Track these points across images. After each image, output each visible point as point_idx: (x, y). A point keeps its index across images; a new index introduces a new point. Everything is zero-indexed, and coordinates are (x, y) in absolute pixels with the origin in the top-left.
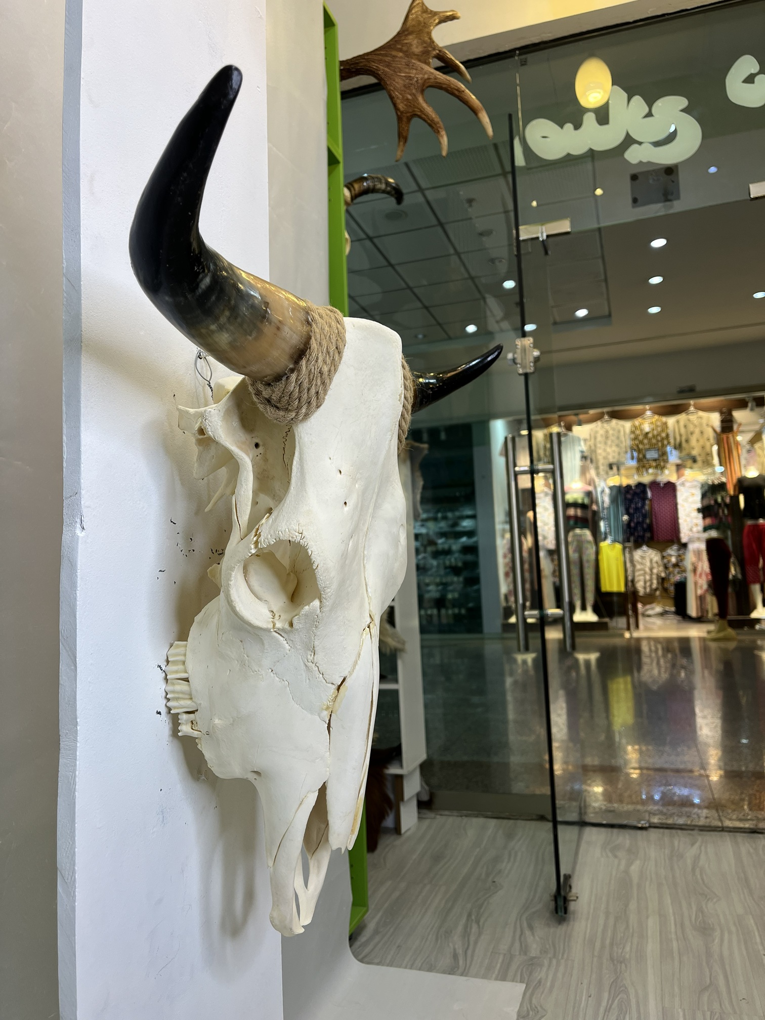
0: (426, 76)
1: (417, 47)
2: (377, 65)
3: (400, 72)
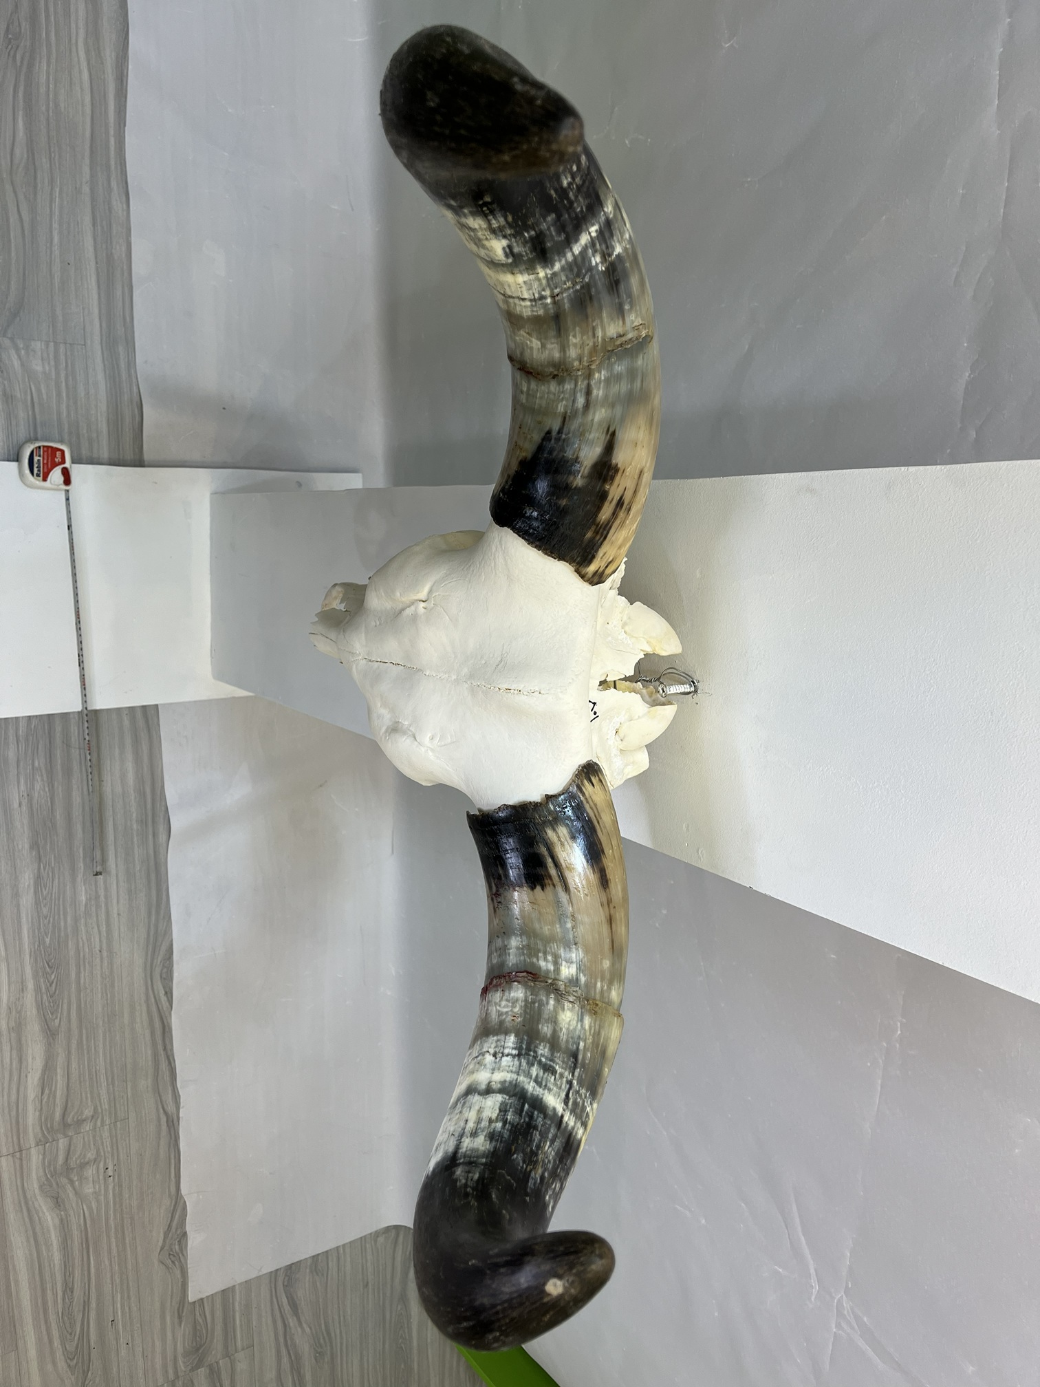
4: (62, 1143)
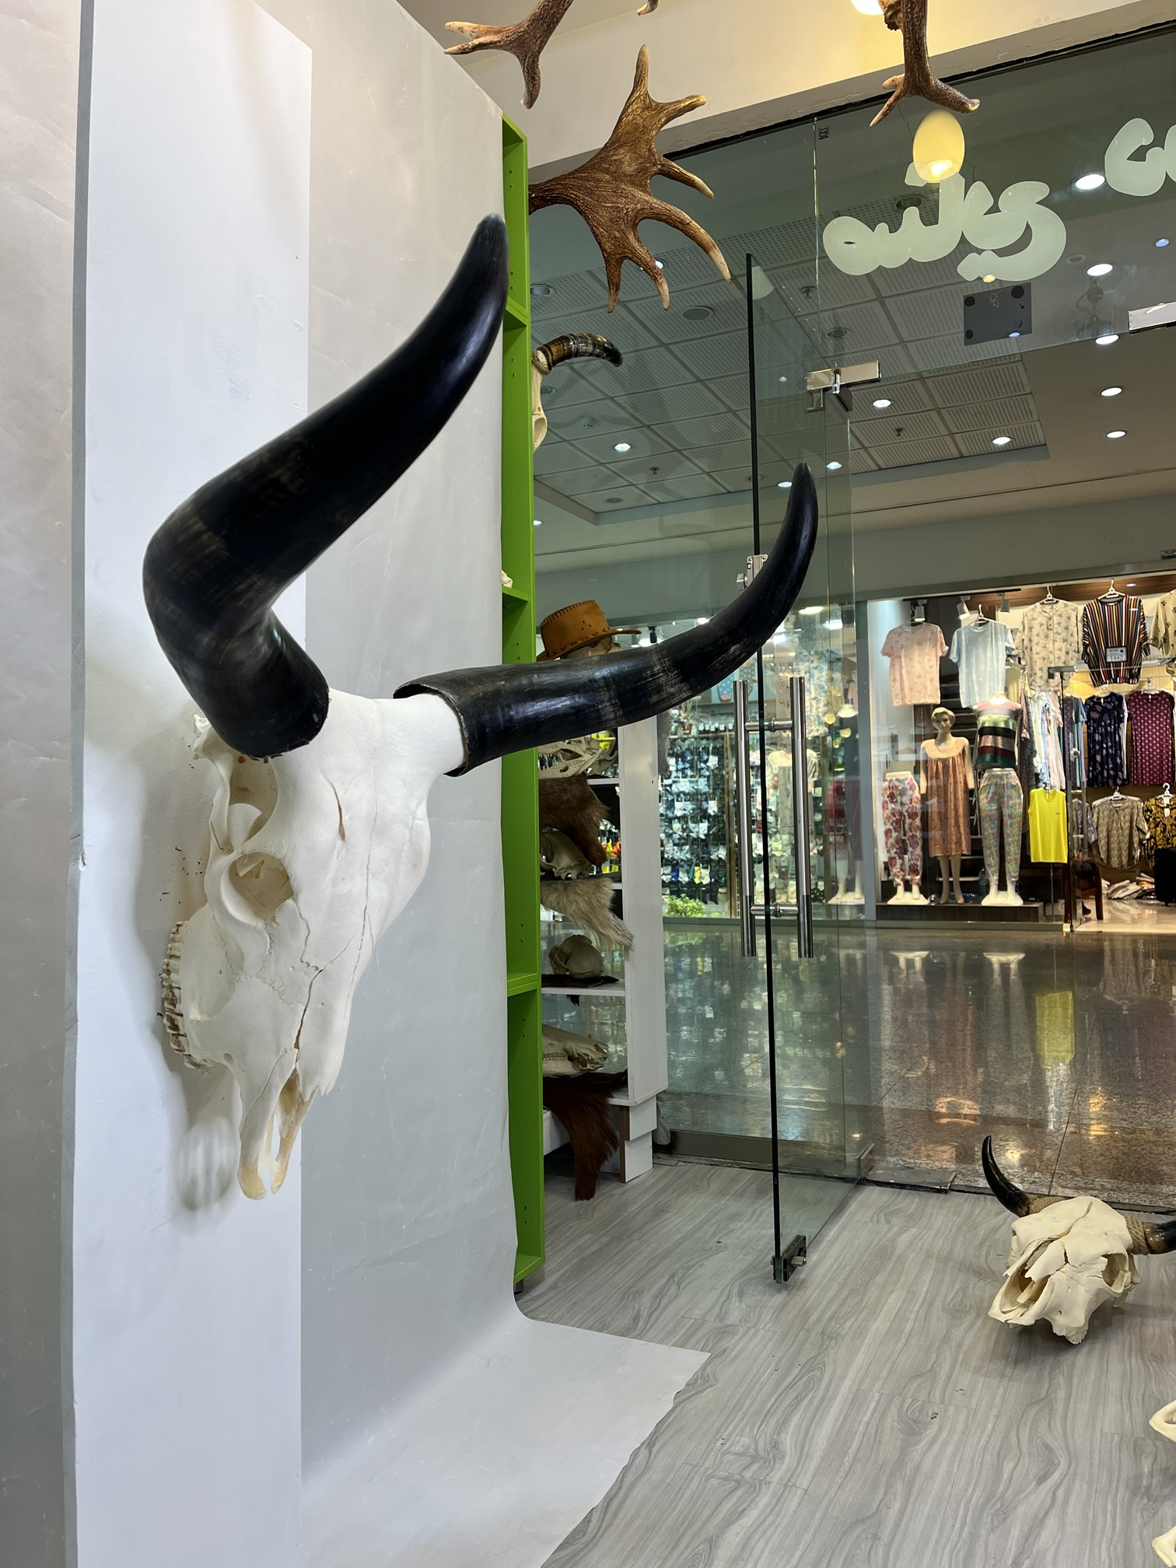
0: (639, 206)
1: (629, 165)
2: (575, 194)
3: (606, 203)
4: (748, 1474)
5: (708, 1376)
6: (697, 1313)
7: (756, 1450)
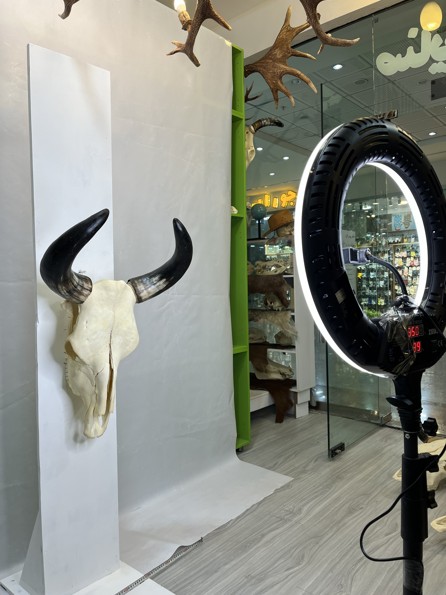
0: (282, 71)
1: (279, 55)
2: (260, 68)
3: (270, 71)
4: (286, 517)
5: (290, 485)
6: (297, 465)
7: (293, 510)
